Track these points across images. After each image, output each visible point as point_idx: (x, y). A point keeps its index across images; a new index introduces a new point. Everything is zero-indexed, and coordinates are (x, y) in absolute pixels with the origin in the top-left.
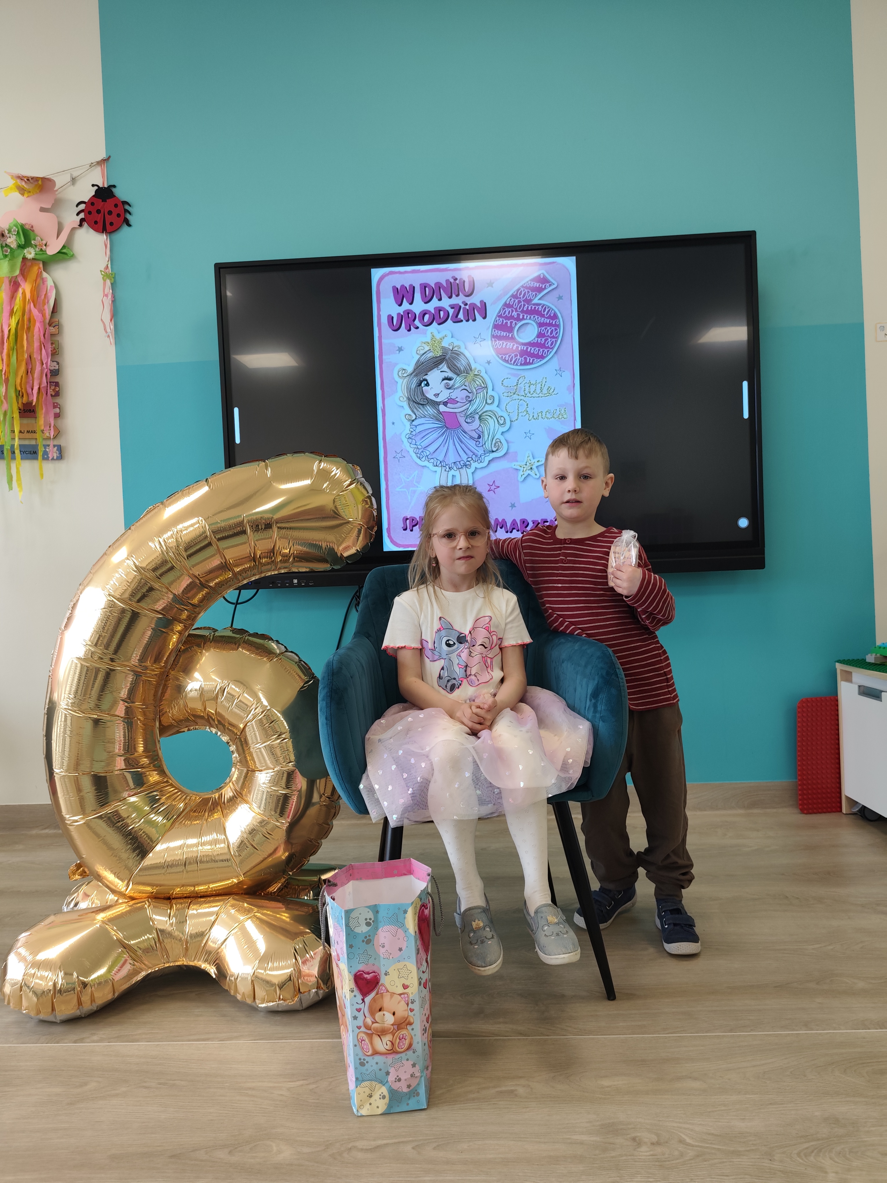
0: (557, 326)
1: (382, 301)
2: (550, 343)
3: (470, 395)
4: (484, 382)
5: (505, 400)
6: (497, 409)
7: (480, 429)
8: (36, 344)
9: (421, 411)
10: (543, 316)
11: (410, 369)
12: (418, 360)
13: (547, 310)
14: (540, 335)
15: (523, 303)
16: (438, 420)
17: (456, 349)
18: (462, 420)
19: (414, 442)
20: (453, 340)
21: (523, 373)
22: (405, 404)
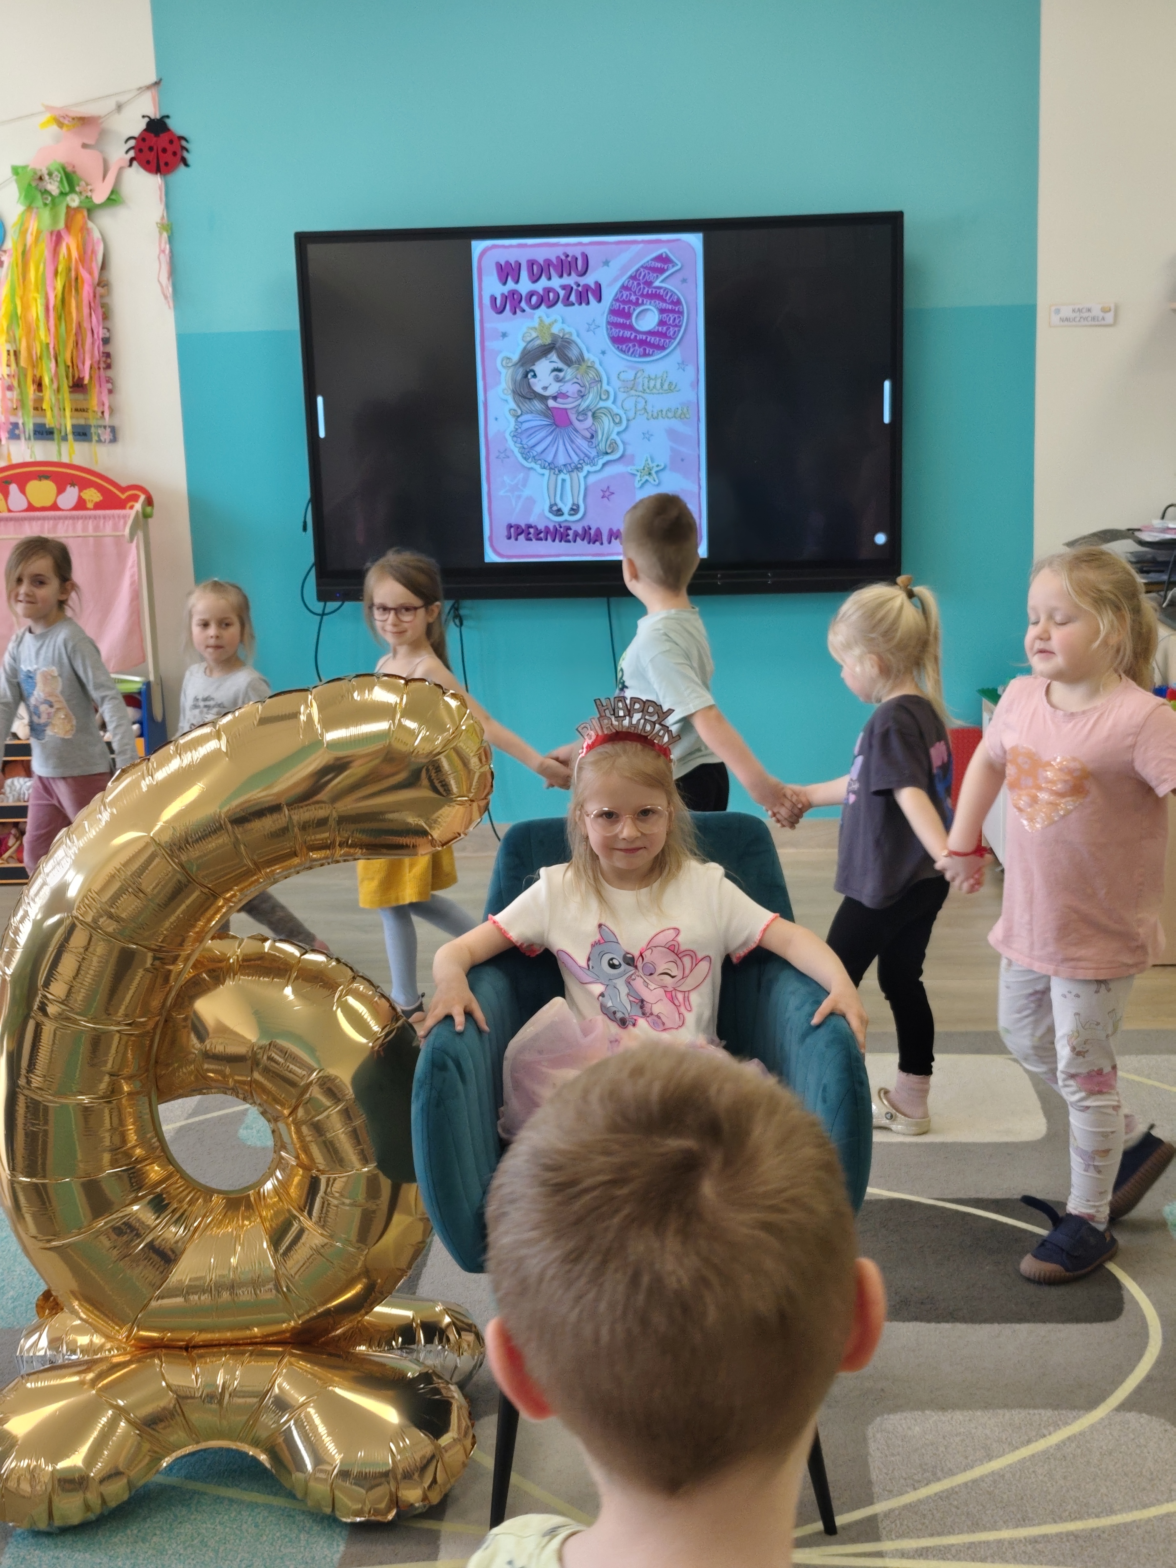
0: (681, 313)
1: (484, 278)
2: (672, 333)
3: (583, 389)
4: (598, 374)
5: (621, 396)
6: (613, 407)
7: (593, 428)
8: (86, 311)
9: (527, 406)
10: (664, 301)
11: (516, 357)
12: (525, 348)
13: (669, 294)
14: (661, 323)
15: (642, 286)
16: (546, 416)
17: (567, 336)
18: (573, 417)
19: (519, 440)
20: (565, 326)
21: (640, 366)
22: (510, 398)
